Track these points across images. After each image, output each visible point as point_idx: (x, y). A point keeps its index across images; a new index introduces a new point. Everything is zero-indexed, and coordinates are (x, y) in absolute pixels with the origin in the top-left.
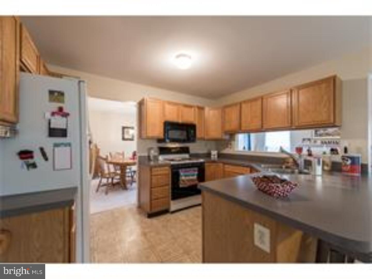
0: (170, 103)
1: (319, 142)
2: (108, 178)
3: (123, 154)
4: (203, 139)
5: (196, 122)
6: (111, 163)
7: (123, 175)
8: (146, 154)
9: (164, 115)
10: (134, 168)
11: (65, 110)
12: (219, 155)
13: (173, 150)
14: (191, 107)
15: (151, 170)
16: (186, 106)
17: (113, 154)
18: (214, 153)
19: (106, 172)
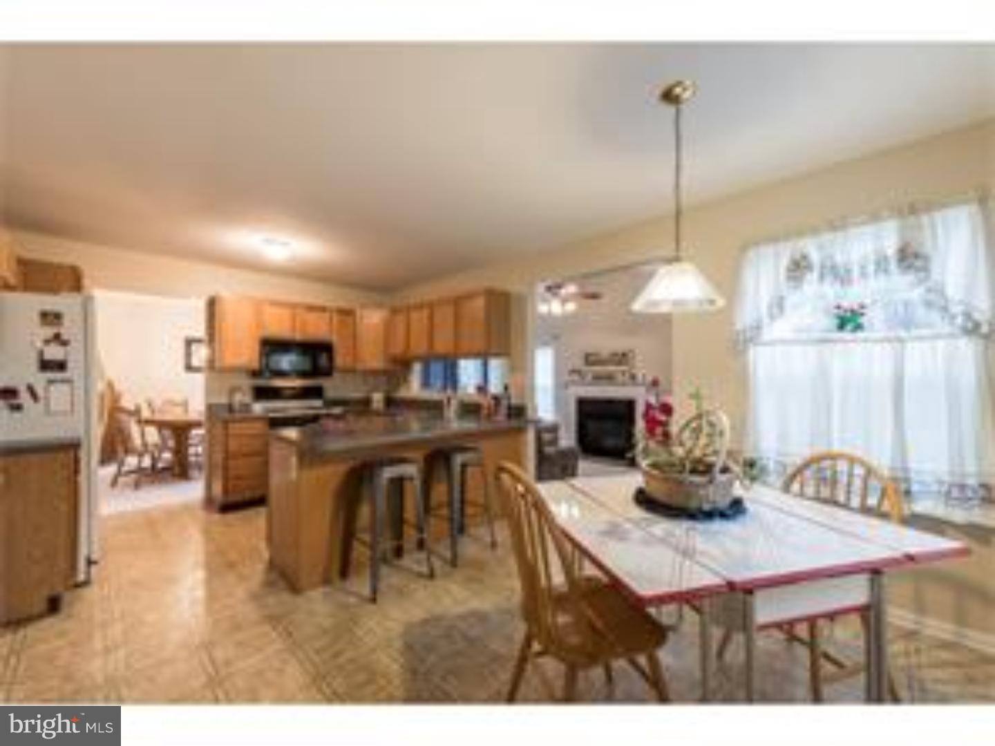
0: (275, 303)
1: (589, 377)
2: (141, 455)
3: (185, 405)
4: (351, 371)
5: (335, 339)
6: (149, 422)
7: (180, 451)
8: (224, 400)
9: (259, 325)
10: (200, 432)
11: (65, 337)
12: (390, 402)
13: (288, 392)
14: (323, 309)
15: (226, 428)
16: (311, 308)
17: (158, 403)
18: (378, 398)
19: (137, 441)
